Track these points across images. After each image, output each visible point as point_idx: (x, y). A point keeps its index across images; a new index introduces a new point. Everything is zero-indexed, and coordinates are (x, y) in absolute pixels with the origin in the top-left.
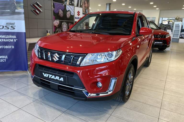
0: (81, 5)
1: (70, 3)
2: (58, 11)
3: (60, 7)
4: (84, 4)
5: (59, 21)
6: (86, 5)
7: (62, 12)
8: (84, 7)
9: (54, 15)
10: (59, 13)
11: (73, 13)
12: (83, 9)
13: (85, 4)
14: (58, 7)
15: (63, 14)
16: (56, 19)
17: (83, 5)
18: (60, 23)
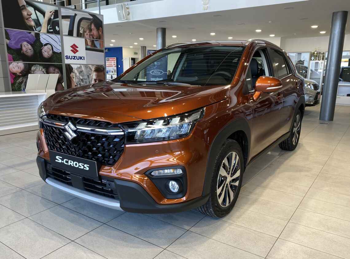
0: (81, 32)
1: (50, 29)
2: (20, 45)
3: (23, 37)
4: (88, 31)
5: (24, 63)
6: (95, 32)
7: (30, 46)
8: (88, 36)
9: (8, 52)
10: (21, 49)
11: (60, 48)
12: (86, 40)
13: (91, 30)
14: (19, 37)
15: (32, 50)
16: (14, 60)
17: (86, 34)
18: (25, 67)
